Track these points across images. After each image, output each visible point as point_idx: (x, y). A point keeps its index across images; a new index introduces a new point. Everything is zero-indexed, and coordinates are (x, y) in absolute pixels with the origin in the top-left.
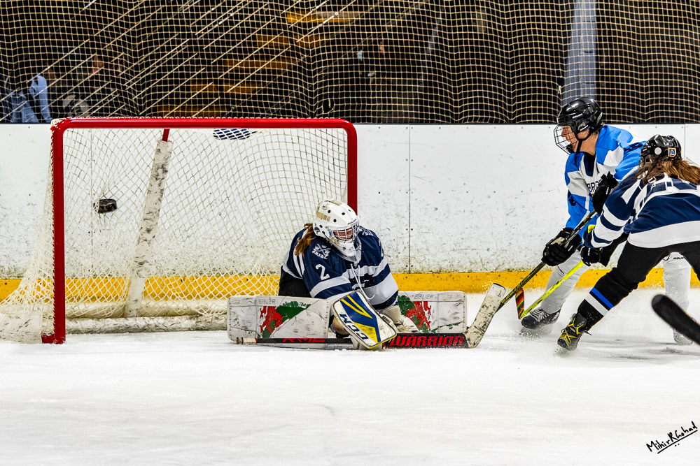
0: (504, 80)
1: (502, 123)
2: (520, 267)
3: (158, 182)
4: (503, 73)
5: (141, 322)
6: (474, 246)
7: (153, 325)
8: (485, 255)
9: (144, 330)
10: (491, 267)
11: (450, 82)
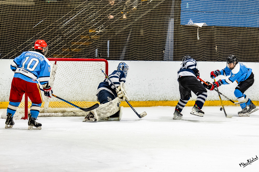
0: (149, 49)
1: (148, 60)
2: (152, 100)
3: (53, 76)
4: (149, 47)
5: (48, 114)
6: (140, 94)
7: (51, 115)
8: (142, 96)
9: (49, 116)
10: (144, 100)
11: (134, 49)
